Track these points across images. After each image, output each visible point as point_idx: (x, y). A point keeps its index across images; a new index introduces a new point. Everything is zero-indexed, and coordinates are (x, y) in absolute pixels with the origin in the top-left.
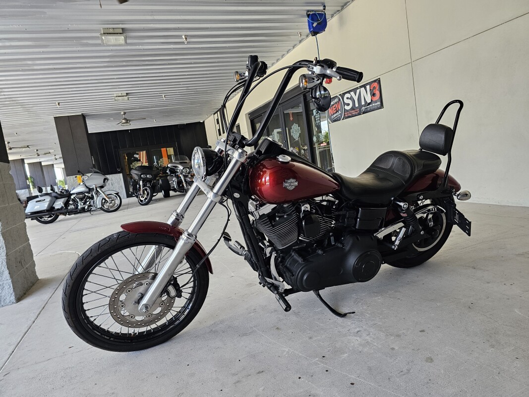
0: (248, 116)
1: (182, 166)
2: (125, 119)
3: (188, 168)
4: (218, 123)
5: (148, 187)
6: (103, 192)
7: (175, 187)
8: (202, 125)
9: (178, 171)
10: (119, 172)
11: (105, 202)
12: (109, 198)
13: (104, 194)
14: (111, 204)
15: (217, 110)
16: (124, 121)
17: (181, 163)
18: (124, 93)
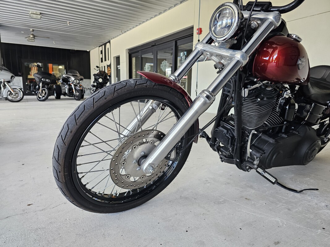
0: (128, 51)
1: (74, 77)
2: (33, 35)
3: (78, 80)
4: (102, 53)
5: (46, 88)
6: (10, 86)
7: (67, 92)
8: (88, 53)
9: (70, 81)
10: (20, 76)
11: (10, 94)
12: (14, 91)
13: (10, 88)
14: (15, 96)
15: (102, 44)
16: (32, 36)
17: (73, 76)
18: (39, 12)
